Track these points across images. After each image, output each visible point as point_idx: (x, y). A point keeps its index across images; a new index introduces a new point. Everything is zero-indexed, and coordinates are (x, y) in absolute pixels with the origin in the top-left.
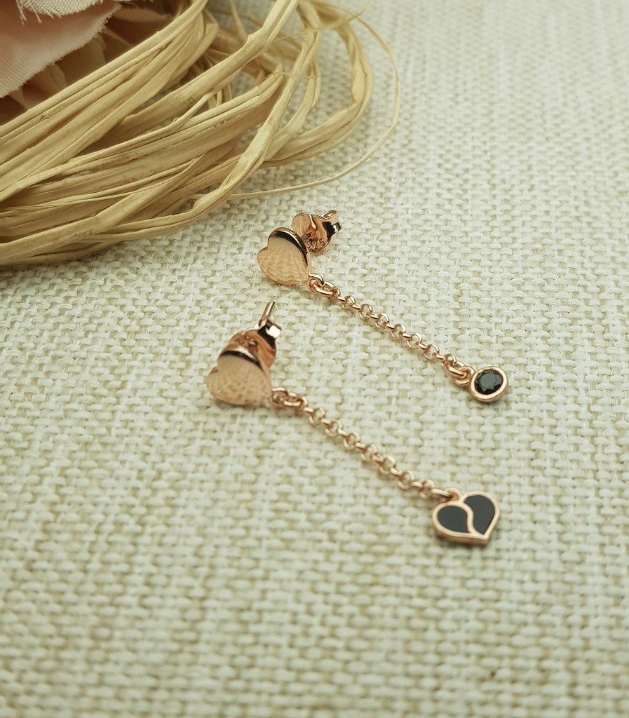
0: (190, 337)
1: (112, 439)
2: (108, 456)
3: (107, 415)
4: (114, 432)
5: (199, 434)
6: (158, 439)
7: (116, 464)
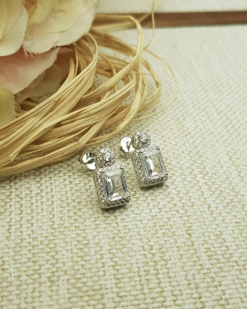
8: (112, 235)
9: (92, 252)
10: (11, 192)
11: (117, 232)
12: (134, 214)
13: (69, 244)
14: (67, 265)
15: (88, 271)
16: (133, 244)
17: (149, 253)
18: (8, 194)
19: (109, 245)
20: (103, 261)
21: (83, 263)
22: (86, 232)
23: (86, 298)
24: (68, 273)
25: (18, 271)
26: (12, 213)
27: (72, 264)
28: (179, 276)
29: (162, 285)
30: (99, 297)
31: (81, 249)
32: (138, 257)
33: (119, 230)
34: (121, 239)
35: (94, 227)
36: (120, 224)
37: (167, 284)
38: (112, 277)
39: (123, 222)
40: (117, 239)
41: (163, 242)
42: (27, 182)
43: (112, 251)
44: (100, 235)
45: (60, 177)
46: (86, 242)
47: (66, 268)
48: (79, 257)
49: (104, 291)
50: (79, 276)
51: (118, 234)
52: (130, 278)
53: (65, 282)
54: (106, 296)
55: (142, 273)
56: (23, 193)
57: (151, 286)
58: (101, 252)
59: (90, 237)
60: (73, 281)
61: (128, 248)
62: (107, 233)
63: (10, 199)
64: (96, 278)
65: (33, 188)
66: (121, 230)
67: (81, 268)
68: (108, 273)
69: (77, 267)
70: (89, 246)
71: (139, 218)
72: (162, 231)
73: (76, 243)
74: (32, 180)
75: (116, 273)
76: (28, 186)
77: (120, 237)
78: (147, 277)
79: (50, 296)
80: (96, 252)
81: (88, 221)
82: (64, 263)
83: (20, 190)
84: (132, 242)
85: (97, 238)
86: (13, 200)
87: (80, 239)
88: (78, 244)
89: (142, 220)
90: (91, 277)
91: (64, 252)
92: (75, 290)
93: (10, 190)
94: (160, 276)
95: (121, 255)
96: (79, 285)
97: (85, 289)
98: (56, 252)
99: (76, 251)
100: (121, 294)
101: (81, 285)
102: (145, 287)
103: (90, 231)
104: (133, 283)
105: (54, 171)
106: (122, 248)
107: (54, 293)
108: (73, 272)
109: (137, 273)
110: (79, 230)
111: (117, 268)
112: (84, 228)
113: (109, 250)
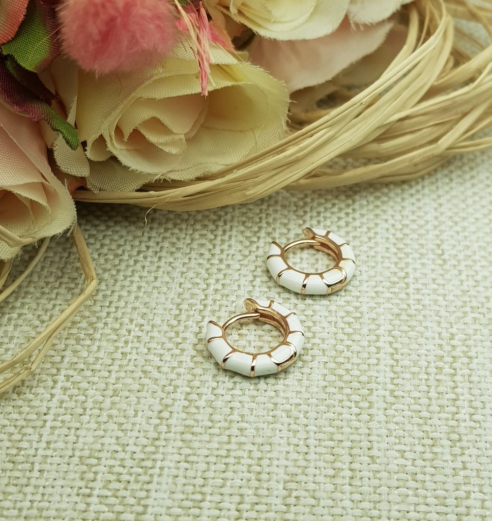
0: (439, 242)
1: (413, 312)
2: (414, 323)
3: (403, 296)
4: (413, 307)
5: (468, 309)
6: (443, 313)
7: (422, 329)
8: (396, 311)
9: (365, 331)
10: (260, 228)
11: (405, 306)
12: (435, 283)
13: (334, 314)
14: (326, 342)
15: (355, 355)
16: (426, 328)
17: (448, 344)
18: (256, 229)
19: (390, 324)
20: (378, 344)
21: (350, 343)
22: (360, 300)
23: (348, 391)
24: (326, 353)
25: (260, 341)
26: (258, 259)
27: (334, 342)
28: (485, 382)
29: (458, 390)
30: (366, 392)
31: (349, 324)
32: (431, 347)
33: (409, 305)
34: (409, 319)
35: (374, 295)
36: (412, 297)
37: (466, 391)
38: (388, 369)
39: (417, 294)
40: (404, 317)
41: (471, 332)
42: (284, 215)
43: (393, 333)
44: (379, 308)
45: (333, 213)
46: (358, 315)
47: (325, 346)
48: (345, 334)
49: (373, 386)
50: (341, 360)
51: (406, 310)
52: (414, 373)
53: (322, 365)
54: (375, 393)
55: (432, 370)
56: (278, 231)
57: (441, 389)
58: (377, 332)
59: (364, 308)
60: (333, 365)
61: (417, 332)
62: (390, 306)
63: (259, 238)
64: (365, 367)
65: (291, 226)
66: (411, 305)
67: (346, 350)
68: (382, 363)
69: (340, 347)
70: (361, 320)
71: (441, 291)
72: (473, 315)
73: (344, 314)
74: (291, 213)
75: (395, 364)
76: (286, 221)
77: (409, 315)
78: (438, 377)
79: (300, 380)
80: (370, 330)
81: (365, 285)
82: (323, 340)
83: (273, 226)
84: (424, 324)
85: (374, 311)
86: (262, 241)
87: (350, 309)
88: (346, 316)
89: (446, 295)
90: (358, 365)
91: (326, 325)
92: (333, 378)
93: (259, 225)
94: (458, 378)
95: (406, 340)
96: (341, 372)
97: (347, 378)
98: (314, 322)
99: (342, 325)
100: (396, 393)
101: (344, 373)
102: (433, 389)
103: (366, 300)
104: (417, 382)
105: (324, 204)
106: (409, 331)
107: (305, 377)
108: (333, 353)
109: (424, 368)
110: (350, 296)
111: (396, 357)
112: (358, 294)
113: (390, 331)
